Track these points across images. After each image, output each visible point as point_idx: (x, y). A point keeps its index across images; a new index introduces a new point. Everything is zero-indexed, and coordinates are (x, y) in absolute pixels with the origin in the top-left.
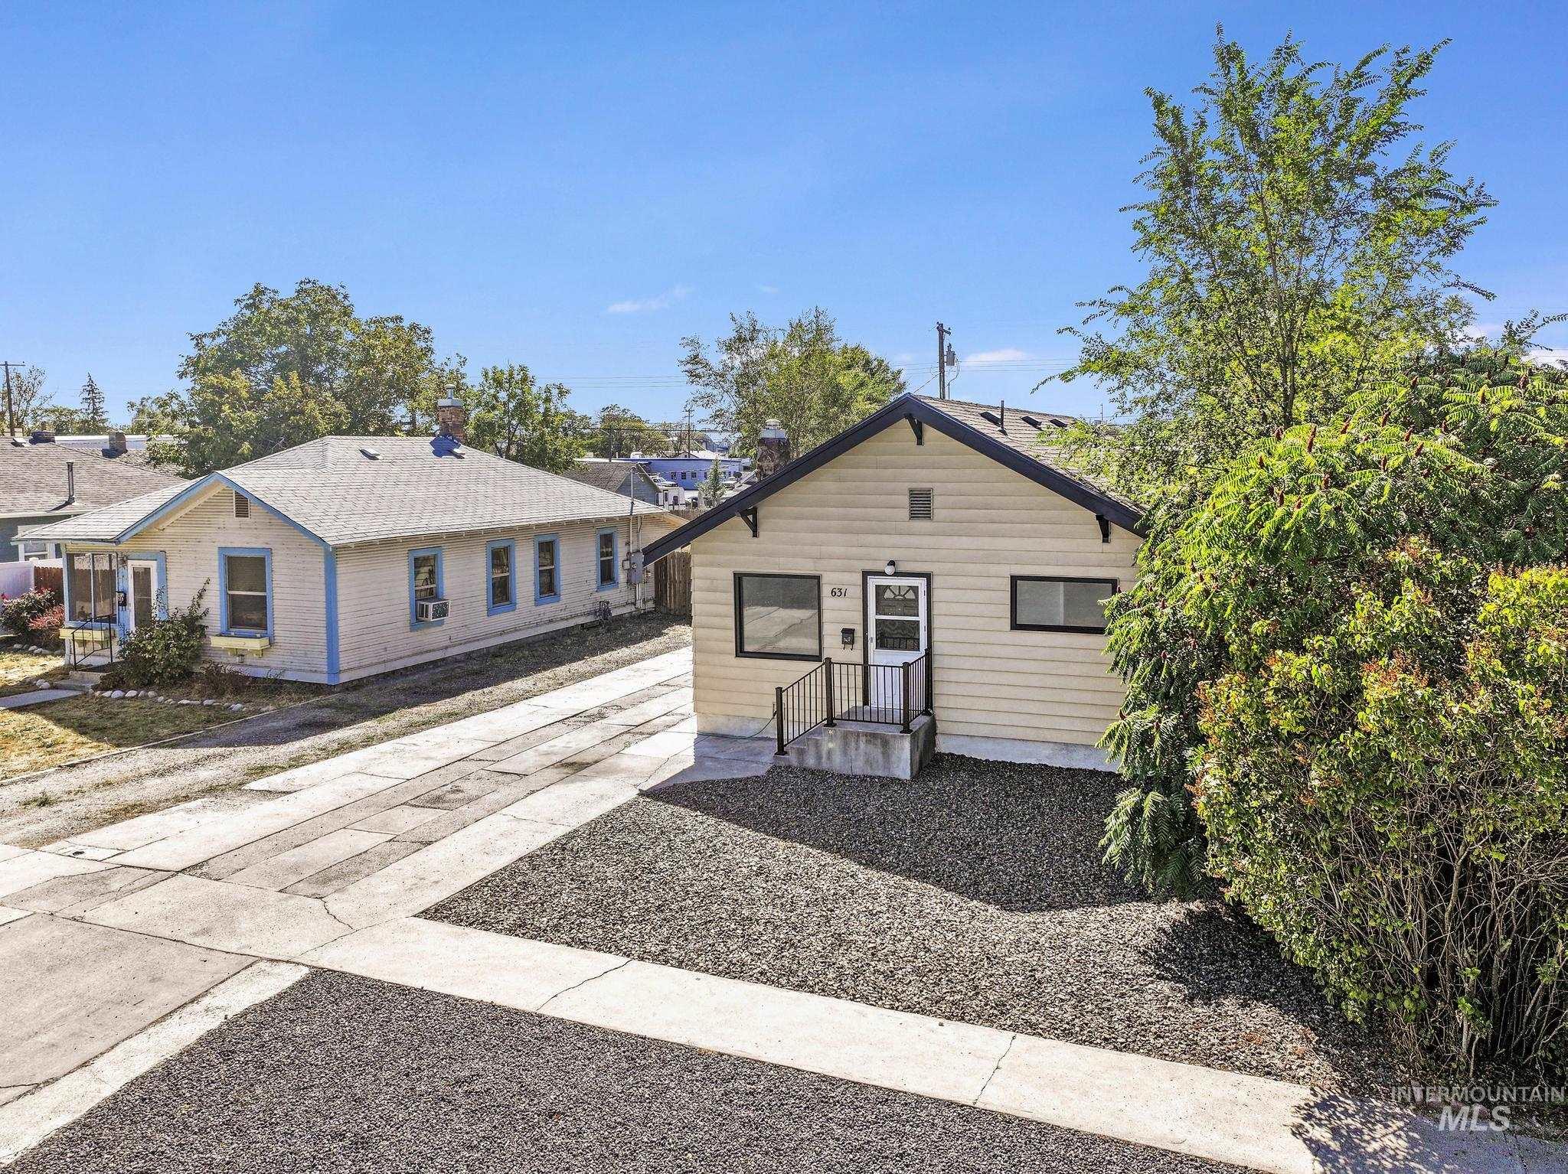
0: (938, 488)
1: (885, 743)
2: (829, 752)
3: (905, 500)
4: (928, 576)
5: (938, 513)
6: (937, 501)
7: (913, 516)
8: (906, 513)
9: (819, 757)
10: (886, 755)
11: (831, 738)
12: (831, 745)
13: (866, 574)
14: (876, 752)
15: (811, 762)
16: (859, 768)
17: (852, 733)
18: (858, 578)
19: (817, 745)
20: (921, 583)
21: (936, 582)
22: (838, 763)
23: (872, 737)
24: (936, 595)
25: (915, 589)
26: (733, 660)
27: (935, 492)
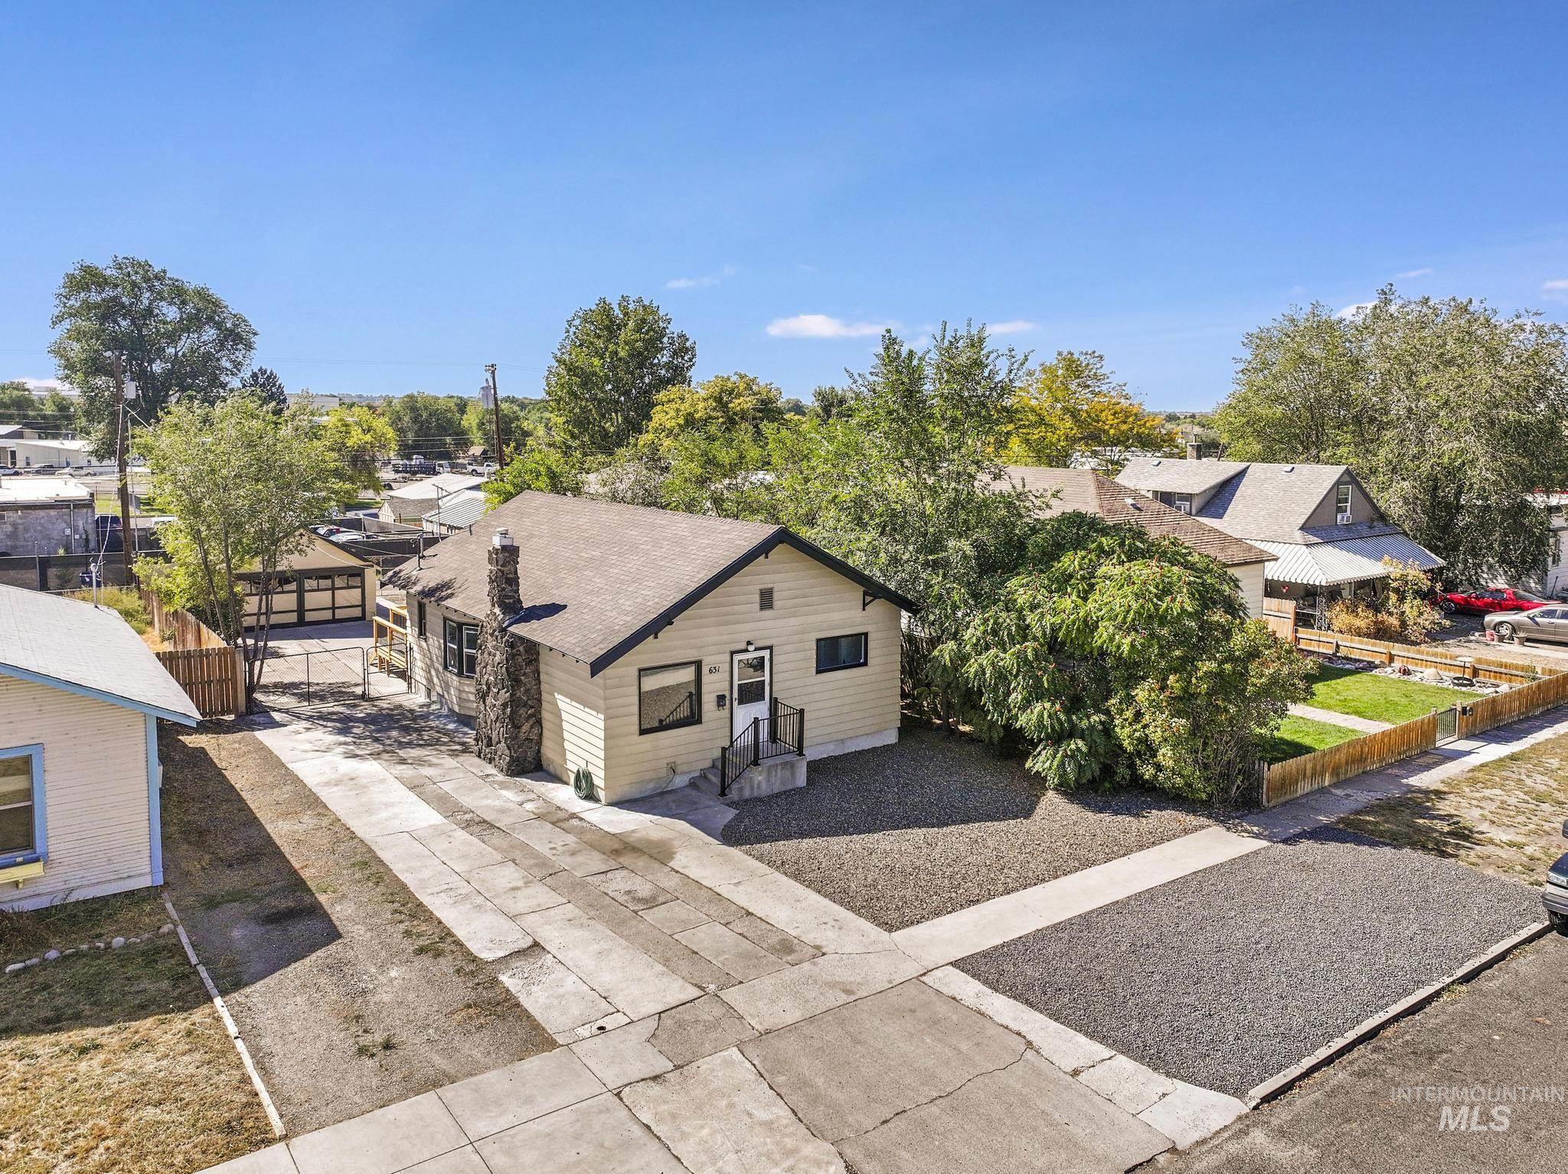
0: (776, 587)
1: (792, 765)
2: (759, 783)
3: (757, 597)
4: (771, 648)
5: (777, 604)
6: (776, 595)
8: (757, 606)
9: (752, 789)
10: (793, 774)
11: (760, 774)
12: (761, 779)
13: (732, 653)
14: (786, 774)
15: (747, 794)
16: (777, 787)
17: (774, 766)
18: (727, 657)
19: (752, 781)
20: (766, 653)
21: (776, 651)
22: (765, 790)
23: (786, 765)
24: (776, 659)
25: (762, 658)
26: (638, 737)
27: (775, 590)
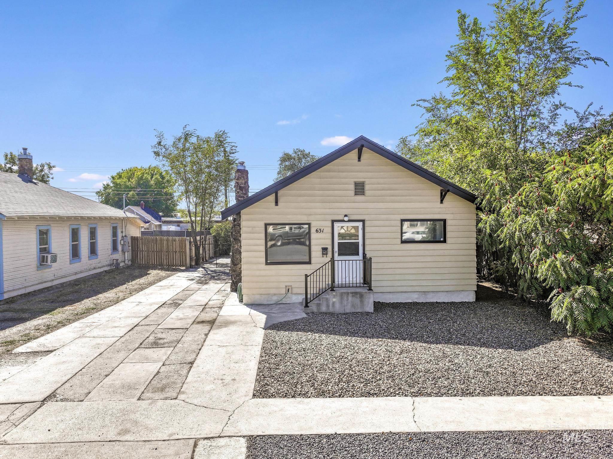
0: (367, 181)
1: (361, 296)
2: (334, 303)
3: (352, 187)
4: (363, 221)
5: (367, 192)
6: (367, 187)
7: (356, 194)
8: (353, 193)
9: (328, 306)
10: (362, 301)
11: (334, 296)
12: (334, 300)
13: (333, 222)
14: (357, 301)
15: (324, 309)
16: (349, 309)
17: (345, 293)
18: (330, 224)
19: (327, 300)
20: (360, 225)
21: (367, 223)
22: (338, 308)
23: (355, 294)
24: (367, 229)
25: (356, 228)
26: (264, 266)
27: (366, 183)
